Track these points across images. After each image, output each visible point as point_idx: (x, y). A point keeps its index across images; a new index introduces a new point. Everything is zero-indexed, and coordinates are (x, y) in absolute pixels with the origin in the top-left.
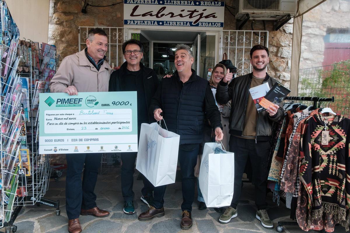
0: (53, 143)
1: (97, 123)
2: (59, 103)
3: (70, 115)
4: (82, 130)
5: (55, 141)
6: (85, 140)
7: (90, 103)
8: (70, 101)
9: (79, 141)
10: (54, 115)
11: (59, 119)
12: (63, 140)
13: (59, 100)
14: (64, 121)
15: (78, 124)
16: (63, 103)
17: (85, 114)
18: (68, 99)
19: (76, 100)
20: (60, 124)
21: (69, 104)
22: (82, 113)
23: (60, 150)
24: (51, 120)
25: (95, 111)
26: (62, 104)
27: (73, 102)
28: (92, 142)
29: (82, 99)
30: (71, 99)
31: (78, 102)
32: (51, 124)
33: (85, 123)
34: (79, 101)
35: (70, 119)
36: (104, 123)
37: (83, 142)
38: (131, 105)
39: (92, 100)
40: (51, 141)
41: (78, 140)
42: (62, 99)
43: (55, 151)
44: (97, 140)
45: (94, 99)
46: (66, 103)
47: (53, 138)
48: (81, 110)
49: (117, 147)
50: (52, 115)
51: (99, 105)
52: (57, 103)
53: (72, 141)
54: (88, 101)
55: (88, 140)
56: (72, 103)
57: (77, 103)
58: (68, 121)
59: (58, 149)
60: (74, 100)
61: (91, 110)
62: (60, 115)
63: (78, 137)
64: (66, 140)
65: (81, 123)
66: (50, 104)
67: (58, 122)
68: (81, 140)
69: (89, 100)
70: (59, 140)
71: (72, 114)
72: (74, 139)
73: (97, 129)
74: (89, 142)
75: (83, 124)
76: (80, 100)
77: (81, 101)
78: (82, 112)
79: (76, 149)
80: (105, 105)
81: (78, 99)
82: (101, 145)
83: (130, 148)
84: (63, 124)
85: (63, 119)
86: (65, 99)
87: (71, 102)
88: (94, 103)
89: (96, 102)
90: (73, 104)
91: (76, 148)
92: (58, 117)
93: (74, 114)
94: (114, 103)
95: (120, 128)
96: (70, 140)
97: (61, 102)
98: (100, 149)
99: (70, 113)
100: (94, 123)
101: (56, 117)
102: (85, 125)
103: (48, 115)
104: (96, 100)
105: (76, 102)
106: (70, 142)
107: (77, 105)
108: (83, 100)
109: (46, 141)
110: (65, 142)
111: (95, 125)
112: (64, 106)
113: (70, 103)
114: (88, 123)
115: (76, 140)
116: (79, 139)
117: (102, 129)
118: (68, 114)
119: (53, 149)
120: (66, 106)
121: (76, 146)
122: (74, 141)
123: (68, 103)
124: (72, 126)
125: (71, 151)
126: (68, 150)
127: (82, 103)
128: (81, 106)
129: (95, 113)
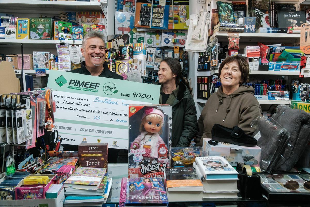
1: (113, 114)
2: (72, 85)
3: (83, 100)
4: (95, 120)
6: (97, 131)
7: (108, 90)
8: (86, 84)
9: (89, 131)
10: (64, 97)
11: (69, 103)
12: (70, 129)
13: (72, 82)
14: (74, 107)
15: (91, 111)
16: (77, 86)
17: (101, 102)
18: (84, 82)
19: (92, 84)
20: (70, 109)
21: (83, 87)
22: (97, 100)
23: (65, 139)
24: (60, 102)
25: (113, 100)
26: (76, 86)
27: (89, 86)
28: (105, 135)
29: (100, 84)
30: (86, 82)
31: (94, 87)
33: (99, 112)
34: (96, 86)
35: (82, 104)
36: (121, 115)
37: (94, 134)
38: (153, 99)
39: (110, 88)
41: (88, 130)
42: (77, 81)
44: (111, 133)
45: (113, 86)
46: (80, 86)
48: (97, 97)
50: (61, 97)
51: (118, 94)
52: (69, 85)
53: (81, 131)
54: (106, 88)
55: (100, 131)
56: (88, 87)
57: (93, 88)
58: (80, 107)
60: (90, 84)
61: (109, 98)
62: (71, 98)
63: (89, 127)
64: (73, 129)
65: (94, 112)
66: (60, 84)
67: (68, 106)
68: (92, 131)
69: (108, 87)
70: (65, 128)
71: (85, 100)
72: (84, 129)
73: (112, 120)
74: (101, 134)
75: (97, 112)
76: (98, 85)
77: (99, 86)
79: (84, 141)
80: (125, 95)
81: (95, 83)
82: (114, 140)
84: (74, 109)
85: (74, 103)
86: (79, 82)
87: (86, 86)
88: (113, 90)
89: (115, 90)
90: (89, 88)
91: (84, 140)
92: (69, 100)
93: (87, 100)
94: (135, 94)
96: (79, 129)
97: (74, 84)
99: (84, 98)
101: (66, 100)
102: (99, 114)
103: (57, 96)
104: (115, 88)
105: (92, 87)
106: (78, 131)
107: (93, 90)
108: (101, 86)
111: (111, 115)
113: (85, 87)
114: (102, 112)
115: (86, 131)
116: (90, 130)
117: (118, 121)
118: (80, 99)
120: (80, 90)
121: (85, 137)
122: (84, 131)
123: (82, 86)
124: (83, 114)
126: (74, 140)
127: (100, 89)
128: (97, 92)
129: (113, 102)
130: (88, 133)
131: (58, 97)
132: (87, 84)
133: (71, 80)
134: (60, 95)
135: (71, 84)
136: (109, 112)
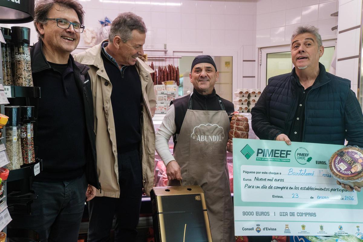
0: (255, 217)
1: (312, 189)
2: (261, 156)
3: (275, 174)
4: (293, 198)
5: (257, 213)
6: (298, 214)
7: (301, 158)
8: (275, 153)
9: (290, 216)
10: (254, 173)
11: (261, 179)
12: (267, 214)
13: (260, 151)
14: (268, 184)
15: (287, 188)
17: (296, 174)
18: (272, 150)
19: (283, 152)
20: (264, 187)
21: (273, 158)
22: (291, 173)
23: (265, 229)
24: (251, 180)
25: (309, 170)
26: (265, 157)
27: (279, 155)
28: (308, 218)
29: (290, 151)
30: (276, 150)
31: (285, 155)
32: (250, 187)
33: (296, 188)
34: (287, 154)
36: (321, 189)
37: (296, 218)
39: (303, 154)
40: (251, 214)
41: (289, 214)
42: (264, 150)
43: (258, 231)
45: (306, 152)
46: (269, 156)
48: (290, 168)
49: (341, 227)
50: (251, 172)
51: (313, 161)
52: (257, 155)
53: (280, 215)
54: (298, 156)
56: (278, 157)
57: (284, 157)
58: (274, 184)
59: (262, 227)
60: (279, 152)
61: (304, 169)
62: (262, 173)
64: (272, 214)
65: (291, 188)
66: (248, 156)
67: (260, 184)
69: (300, 154)
70: (263, 213)
71: (278, 173)
72: (284, 213)
73: (312, 198)
74: (304, 218)
75: (294, 189)
76: (288, 153)
77: (290, 154)
78: (291, 170)
79: (287, 229)
80: (320, 162)
81: (285, 151)
82: (320, 224)
83: (359, 230)
84: (267, 188)
85: (267, 180)
86: (267, 150)
87: (276, 155)
88: (307, 158)
89: (309, 157)
90: (279, 158)
91: (286, 227)
92: (260, 176)
93: (280, 174)
95: (343, 199)
96: (278, 214)
97: (262, 153)
98: (320, 230)
99: (277, 172)
100: (308, 189)
101: (257, 176)
102: (297, 191)
103: (246, 172)
104: (308, 155)
105: (282, 155)
106: (278, 217)
107: (284, 160)
108: (292, 153)
109: (245, 213)
110: (272, 216)
111: (310, 191)
113: (275, 156)
114: (300, 188)
115: (286, 215)
116: (290, 213)
118: (272, 173)
119: (255, 227)
120: (270, 161)
121: (287, 223)
122: (284, 215)
123: (272, 156)
124: (278, 192)
125: (280, 232)
126: (276, 229)
127: (290, 157)
128: (289, 162)
129: (309, 173)
130: (288, 218)
131: (247, 172)
133: (259, 150)
134: (249, 171)
135: (259, 154)
136: (307, 187)
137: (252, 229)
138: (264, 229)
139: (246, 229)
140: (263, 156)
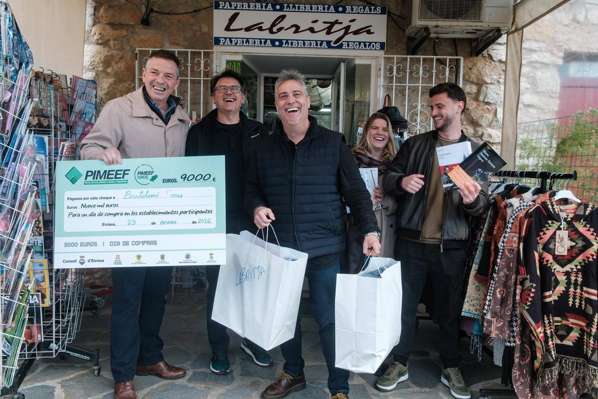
0: (79, 248)
1: (154, 213)
2: (90, 179)
3: (107, 198)
4: (128, 226)
5: (82, 244)
6: (134, 243)
7: (142, 177)
8: (109, 174)
9: (123, 245)
10: (81, 199)
11: (89, 206)
12: (95, 244)
13: (90, 174)
14: (97, 210)
15: (122, 214)
16: (97, 179)
17: (134, 197)
18: (105, 171)
19: (118, 172)
20: (92, 215)
21: (106, 180)
22: (128, 196)
23: (91, 261)
24: (76, 208)
25: (153, 191)
26: (95, 180)
27: (113, 176)
28: (146, 247)
29: (129, 170)
30: (109, 171)
31: (121, 176)
32: (75, 215)
33: (133, 214)
34: (124, 174)
35: (107, 206)
36: (167, 213)
37: (130, 247)
38: (214, 180)
39: (146, 173)
40: (75, 245)
41: (121, 244)
42: (95, 171)
43: (82, 263)
44: (155, 243)
45: (149, 170)
46: (101, 178)
47: (79, 240)
48: (127, 190)
49: (189, 256)
50: (77, 199)
51: (159, 180)
52: (86, 179)
53: (111, 245)
54: (139, 175)
55: (137, 243)
56: (112, 178)
57: (120, 178)
58: (105, 210)
59: (86, 259)
60: (114, 173)
61: (145, 190)
62: (91, 198)
63: (121, 239)
64: (100, 244)
65: (127, 214)
66: (73, 181)
67: (88, 211)
68: (126, 243)
69: (141, 173)
70: (88, 244)
71: (111, 198)
72: (115, 242)
73: (154, 223)
74: (141, 247)
75: (130, 214)
76: (126, 172)
77: (128, 174)
78: (129, 193)
79: (118, 260)
80: (169, 181)
81: (122, 170)
82: (161, 253)
83: (212, 258)
84: (97, 215)
85: (96, 206)
86: (99, 172)
87: (110, 176)
88: (150, 177)
89: (153, 175)
90: (114, 179)
91: (117, 258)
92: (88, 202)
93: (114, 198)
94: (184, 177)
95: (195, 222)
96: (107, 244)
97: (93, 176)
98: (160, 259)
99: (109, 196)
100: (149, 213)
101: (84, 202)
102: (134, 217)
103: (71, 199)
104: (152, 172)
105: (118, 176)
106: (107, 247)
107: (121, 182)
108: (131, 173)
109: (66, 245)
110: (100, 247)
111: (151, 216)
112: (97, 183)
113: (108, 178)
114: (138, 213)
115: (117, 244)
116: (123, 242)
117: (163, 223)
118: (104, 198)
119: (78, 259)
120: (102, 184)
121: (118, 254)
122: (115, 245)
123: (104, 178)
124: (111, 219)
125: (109, 263)
126: (103, 261)
127: (129, 177)
128: (127, 183)
129: (152, 196)
130: (121, 248)
131: (73, 199)
132: (111, 173)
133: (88, 172)
134: (75, 197)
135: (88, 177)
136: (148, 211)
137: (75, 261)
138: (89, 261)
139: (67, 262)
140: (94, 179)
